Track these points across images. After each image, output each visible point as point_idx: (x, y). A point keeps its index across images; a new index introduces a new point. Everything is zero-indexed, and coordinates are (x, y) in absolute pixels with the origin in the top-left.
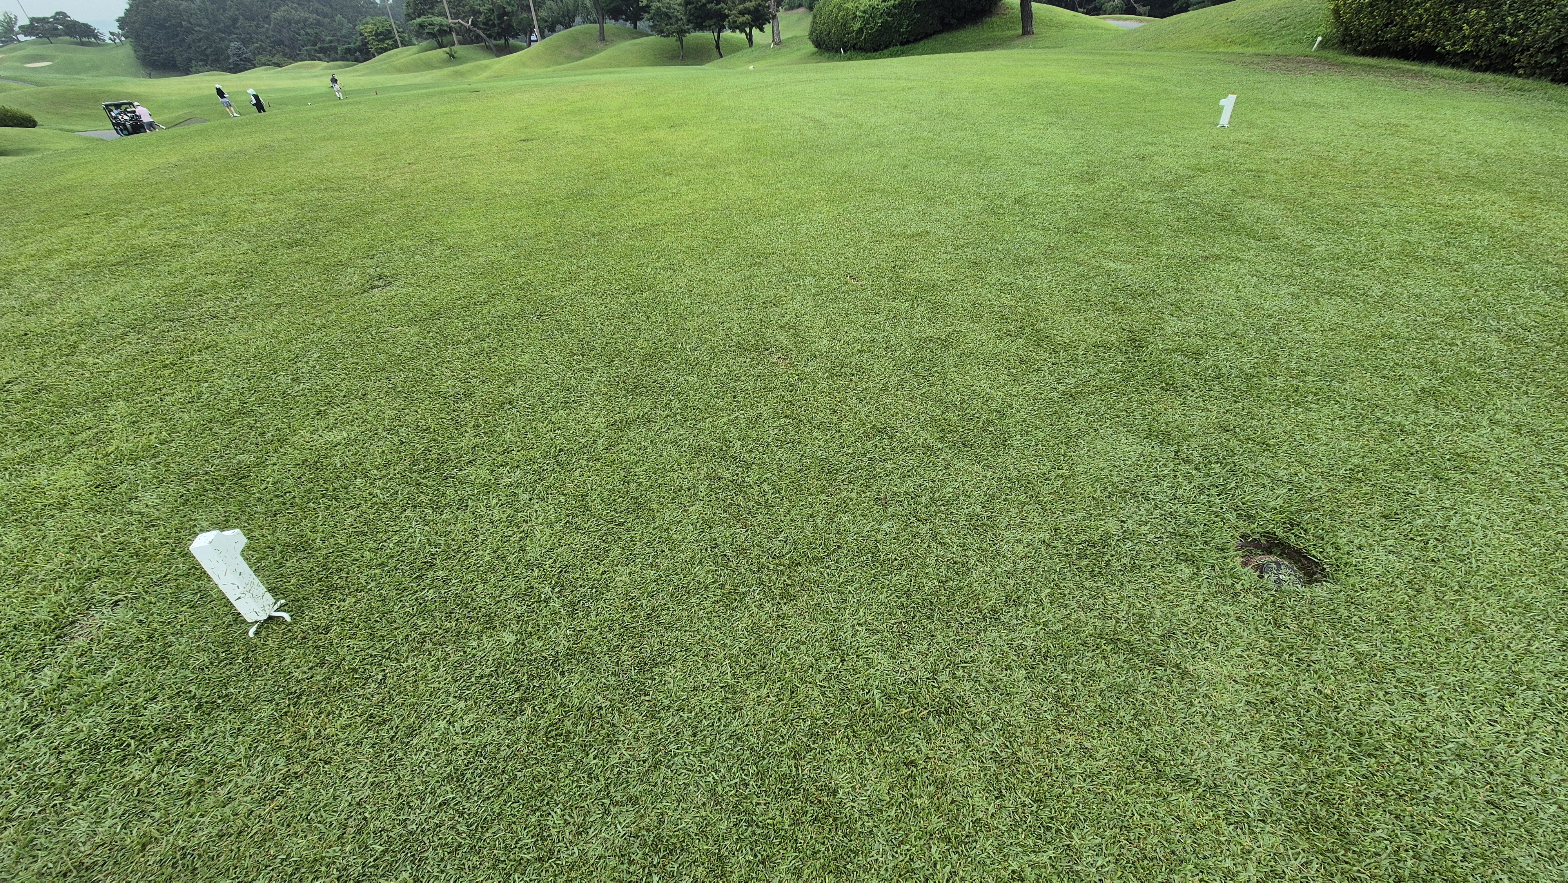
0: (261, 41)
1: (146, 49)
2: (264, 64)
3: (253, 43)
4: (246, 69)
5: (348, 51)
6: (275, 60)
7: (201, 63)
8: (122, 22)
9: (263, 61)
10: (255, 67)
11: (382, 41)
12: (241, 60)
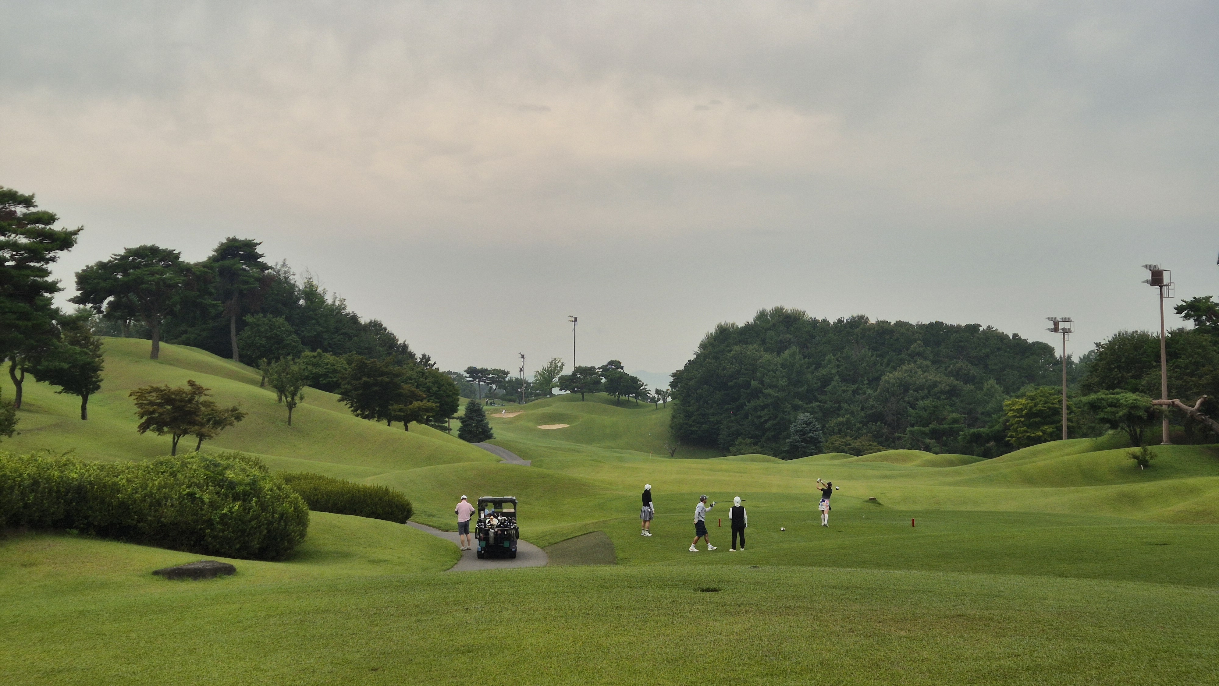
0: (852, 413)
1: (689, 415)
2: (837, 450)
3: (839, 415)
4: (805, 455)
5: (977, 438)
6: (856, 444)
7: (749, 441)
8: (678, 378)
9: (837, 444)
10: (820, 452)
11: (1036, 426)
12: (804, 440)
